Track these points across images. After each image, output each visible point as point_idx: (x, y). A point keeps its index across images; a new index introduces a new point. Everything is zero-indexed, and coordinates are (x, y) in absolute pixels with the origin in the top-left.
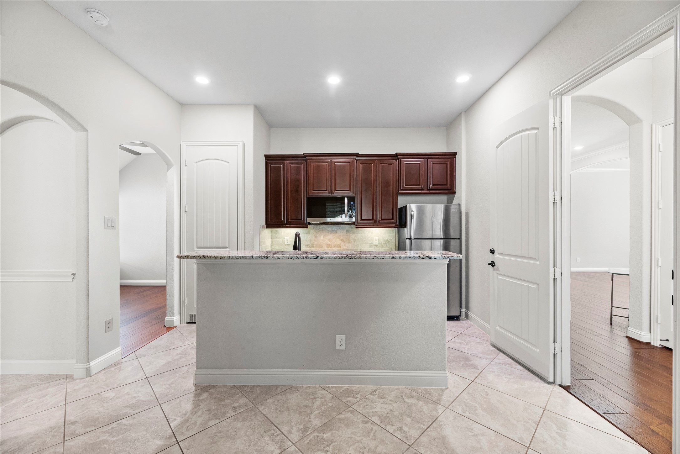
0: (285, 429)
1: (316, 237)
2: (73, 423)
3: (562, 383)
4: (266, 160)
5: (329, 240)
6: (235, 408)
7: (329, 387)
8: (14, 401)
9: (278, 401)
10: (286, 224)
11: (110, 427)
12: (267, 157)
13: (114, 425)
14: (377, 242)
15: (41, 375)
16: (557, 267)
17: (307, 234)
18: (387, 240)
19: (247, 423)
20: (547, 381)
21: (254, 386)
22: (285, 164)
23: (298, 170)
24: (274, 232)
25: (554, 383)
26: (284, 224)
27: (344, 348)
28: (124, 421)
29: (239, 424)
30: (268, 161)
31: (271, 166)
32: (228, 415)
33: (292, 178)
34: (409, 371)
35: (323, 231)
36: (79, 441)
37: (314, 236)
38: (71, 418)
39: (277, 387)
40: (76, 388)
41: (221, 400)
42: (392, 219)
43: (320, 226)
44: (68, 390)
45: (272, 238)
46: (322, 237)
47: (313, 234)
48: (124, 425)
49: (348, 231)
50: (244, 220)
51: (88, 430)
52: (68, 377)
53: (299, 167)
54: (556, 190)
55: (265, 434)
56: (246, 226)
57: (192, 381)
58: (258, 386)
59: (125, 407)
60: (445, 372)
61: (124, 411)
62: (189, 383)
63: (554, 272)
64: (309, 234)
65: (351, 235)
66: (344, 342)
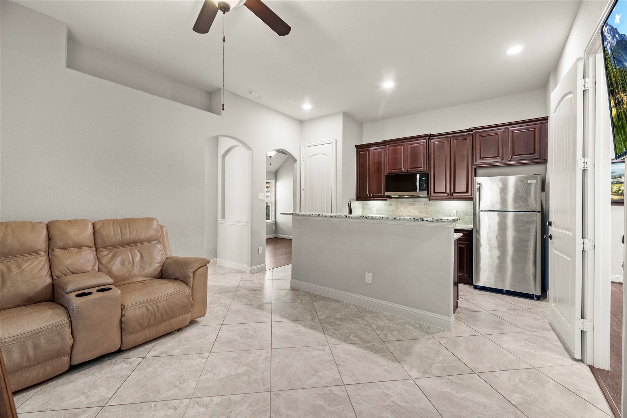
0: (319, 314)
1: (397, 208)
2: (241, 287)
3: (593, 364)
4: (356, 149)
5: (408, 211)
6: (302, 300)
7: (359, 306)
8: (226, 276)
9: (325, 303)
10: (371, 197)
11: (252, 292)
12: (357, 147)
13: (253, 291)
14: (455, 214)
15: (236, 270)
16: (589, 238)
17: (389, 205)
18: (467, 213)
19: (304, 306)
20: (573, 357)
21: (318, 295)
22: (370, 151)
23: (380, 154)
24: (364, 204)
25: (582, 361)
26: (369, 197)
27: (370, 282)
28: (257, 291)
29: (300, 306)
30: (358, 150)
31: (360, 153)
32: (298, 301)
33: (375, 161)
34: (418, 310)
35: (403, 203)
36: (241, 292)
37: (395, 207)
38: (240, 285)
39: (329, 298)
40: (246, 276)
41: (298, 295)
42: (467, 192)
43: (401, 199)
44: (243, 277)
45: (363, 208)
46: (402, 208)
47: (395, 206)
48: (256, 292)
49: (426, 204)
50: (336, 194)
51: (244, 290)
52: (244, 272)
53: (380, 152)
54: (588, 156)
55: (309, 312)
56: (337, 199)
57: (290, 286)
58: (319, 295)
59: (259, 287)
60: (449, 318)
61: (258, 288)
62: (288, 286)
63: (583, 243)
64: (391, 206)
65: (429, 207)
66: (370, 278)
